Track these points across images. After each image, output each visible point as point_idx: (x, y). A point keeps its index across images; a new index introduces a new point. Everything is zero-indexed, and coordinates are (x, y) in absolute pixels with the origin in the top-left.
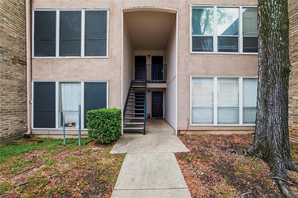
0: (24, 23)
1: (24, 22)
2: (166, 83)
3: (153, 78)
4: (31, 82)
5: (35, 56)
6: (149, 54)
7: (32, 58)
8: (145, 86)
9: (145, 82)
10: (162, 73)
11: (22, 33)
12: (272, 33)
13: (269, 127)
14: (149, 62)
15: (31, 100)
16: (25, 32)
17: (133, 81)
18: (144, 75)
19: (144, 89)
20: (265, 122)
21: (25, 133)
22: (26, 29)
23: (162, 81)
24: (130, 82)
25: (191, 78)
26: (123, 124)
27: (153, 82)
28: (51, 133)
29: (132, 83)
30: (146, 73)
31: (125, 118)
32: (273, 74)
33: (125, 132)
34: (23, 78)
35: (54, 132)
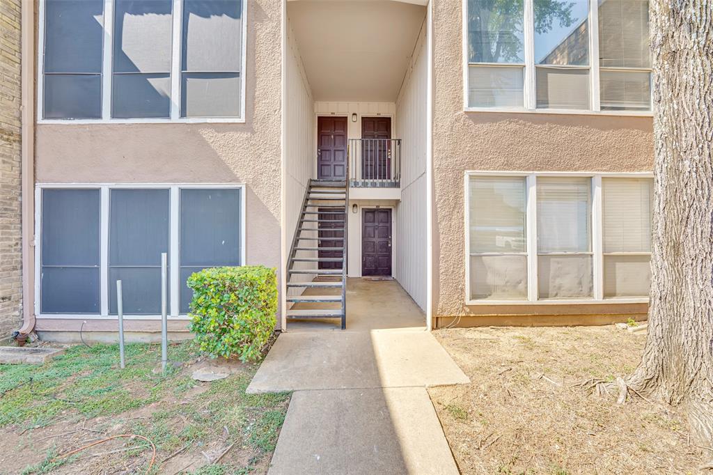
0: (15, 28)
1: (17, 25)
2: (399, 187)
3: (365, 175)
4: (34, 187)
5: (45, 117)
6: (355, 110)
7: (38, 122)
8: (343, 196)
9: (345, 184)
10: (389, 160)
11: (10, 56)
12: (692, 61)
13: (687, 319)
14: (354, 132)
15: (34, 239)
16: (17, 54)
17: (313, 183)
18: (343, 165)
19: (343, 203)
20: (675, 304)
21: (16, 330)
22: (20, 44)
23: (389, 181)
24: (306, 185)
25: (466, 178)
26: (287, 301)
27: (365, 185)
28: (89, 327)
29: (311, 187)
30: (346, 160)
31: (292, 284)
32: (696, 172)
33: (292, 321)
34: (11, 179)
35: (96, 324)
